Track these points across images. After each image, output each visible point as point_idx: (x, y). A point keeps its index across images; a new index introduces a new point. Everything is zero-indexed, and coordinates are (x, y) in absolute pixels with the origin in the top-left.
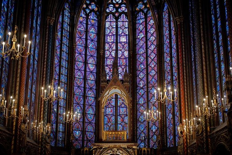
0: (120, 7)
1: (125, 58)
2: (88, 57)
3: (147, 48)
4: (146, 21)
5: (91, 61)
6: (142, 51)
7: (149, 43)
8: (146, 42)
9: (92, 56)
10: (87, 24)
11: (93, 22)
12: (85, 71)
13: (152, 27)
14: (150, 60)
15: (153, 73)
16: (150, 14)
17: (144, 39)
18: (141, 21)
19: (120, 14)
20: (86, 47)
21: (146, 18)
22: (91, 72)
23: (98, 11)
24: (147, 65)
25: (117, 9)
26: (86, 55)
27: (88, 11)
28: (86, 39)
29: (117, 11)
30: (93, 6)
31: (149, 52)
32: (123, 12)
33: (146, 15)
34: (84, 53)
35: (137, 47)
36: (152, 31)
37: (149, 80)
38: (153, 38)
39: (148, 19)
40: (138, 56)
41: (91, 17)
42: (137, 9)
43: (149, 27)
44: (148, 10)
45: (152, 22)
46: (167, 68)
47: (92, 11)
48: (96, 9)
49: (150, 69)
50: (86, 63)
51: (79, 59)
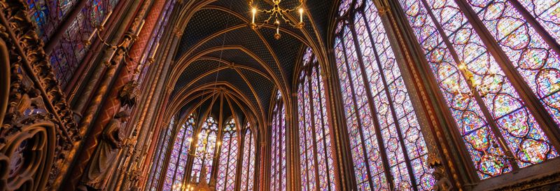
0: (212, 126)
1: (210, 166)
2: (180, 160)
3: (228, 161)
4: (231, 140)
5: (182, 163)
6: (224, 162)
7: (231, 158)
8: (229, 156)
9: (183, 160)
10: (185, 134)
11: (189, 133)
12: (176, 172)
13: (235, 145)
14: (229, 171)
15: (231, 181)
16: (235, 135)
17: (227, 153)
18: (227, 139)
19: (211, 131)
20: (180, 152)
21: (231, 138)
22: (180, 173)
23: (195, 125)
24: (227, 175)
25: (210, 127)
26: (179, 158)
27: (188, 124)
28: (182, 146)
29: (209, 128)
30: (192, 121)
31: (230, 164)
32: (214, 130)
33: (231, 135)
34: (177, 156)
35: (221, 159)
36: (234, 148)
37: (227, 186)
38: (234, 154)
39: (233, 139)
40: (220, 166)
41: (189, 128)
42: (225, 130)
43: (232, 145)
44: (234, 131)
45: (235, 142)
46: (244, 179)
47: (191, 124)
48: (194, 123)
49: (228, 178)
50: (177, 165)
51: (173, 160)
